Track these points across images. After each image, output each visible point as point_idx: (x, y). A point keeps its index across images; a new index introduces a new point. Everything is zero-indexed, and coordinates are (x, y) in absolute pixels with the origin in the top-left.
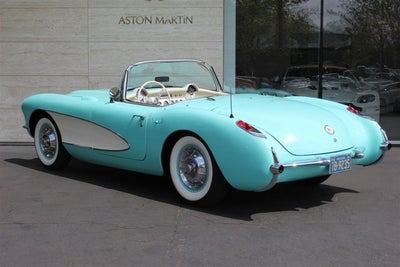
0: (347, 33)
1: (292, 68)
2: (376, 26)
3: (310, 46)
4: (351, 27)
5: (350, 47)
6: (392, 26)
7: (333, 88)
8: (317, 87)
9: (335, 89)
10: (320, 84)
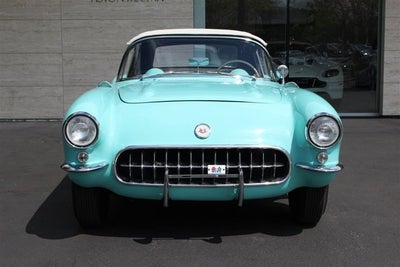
4: (314, 3)
5: (313, 24)
7: (298, 64)
9: (300, 64)
10: (287, 60)
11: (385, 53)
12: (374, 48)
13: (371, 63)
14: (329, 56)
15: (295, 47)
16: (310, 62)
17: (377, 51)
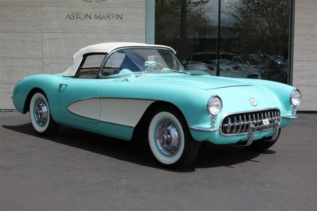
0: (235, 27)
1: (195, 53)
2: (257, 22)
3: (208, 37)
4: (239, 23)
5: (239, 39)
6: (269, 22)
7: (226, 70)
8: (215, 68)
9: (228, 70)
10: (218, 66)
11: (294, 62)
12: (286, 58)
13: (283, 70)
14: (251, 64)
15: (224, 57)
16: (236, 68)
17: (288, 61)
